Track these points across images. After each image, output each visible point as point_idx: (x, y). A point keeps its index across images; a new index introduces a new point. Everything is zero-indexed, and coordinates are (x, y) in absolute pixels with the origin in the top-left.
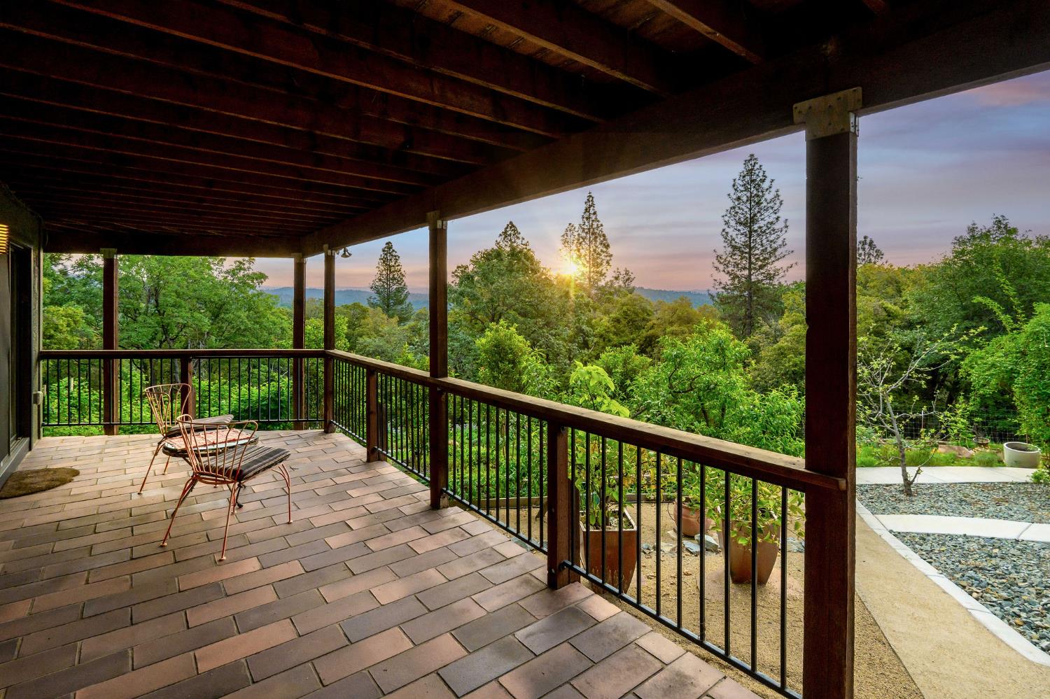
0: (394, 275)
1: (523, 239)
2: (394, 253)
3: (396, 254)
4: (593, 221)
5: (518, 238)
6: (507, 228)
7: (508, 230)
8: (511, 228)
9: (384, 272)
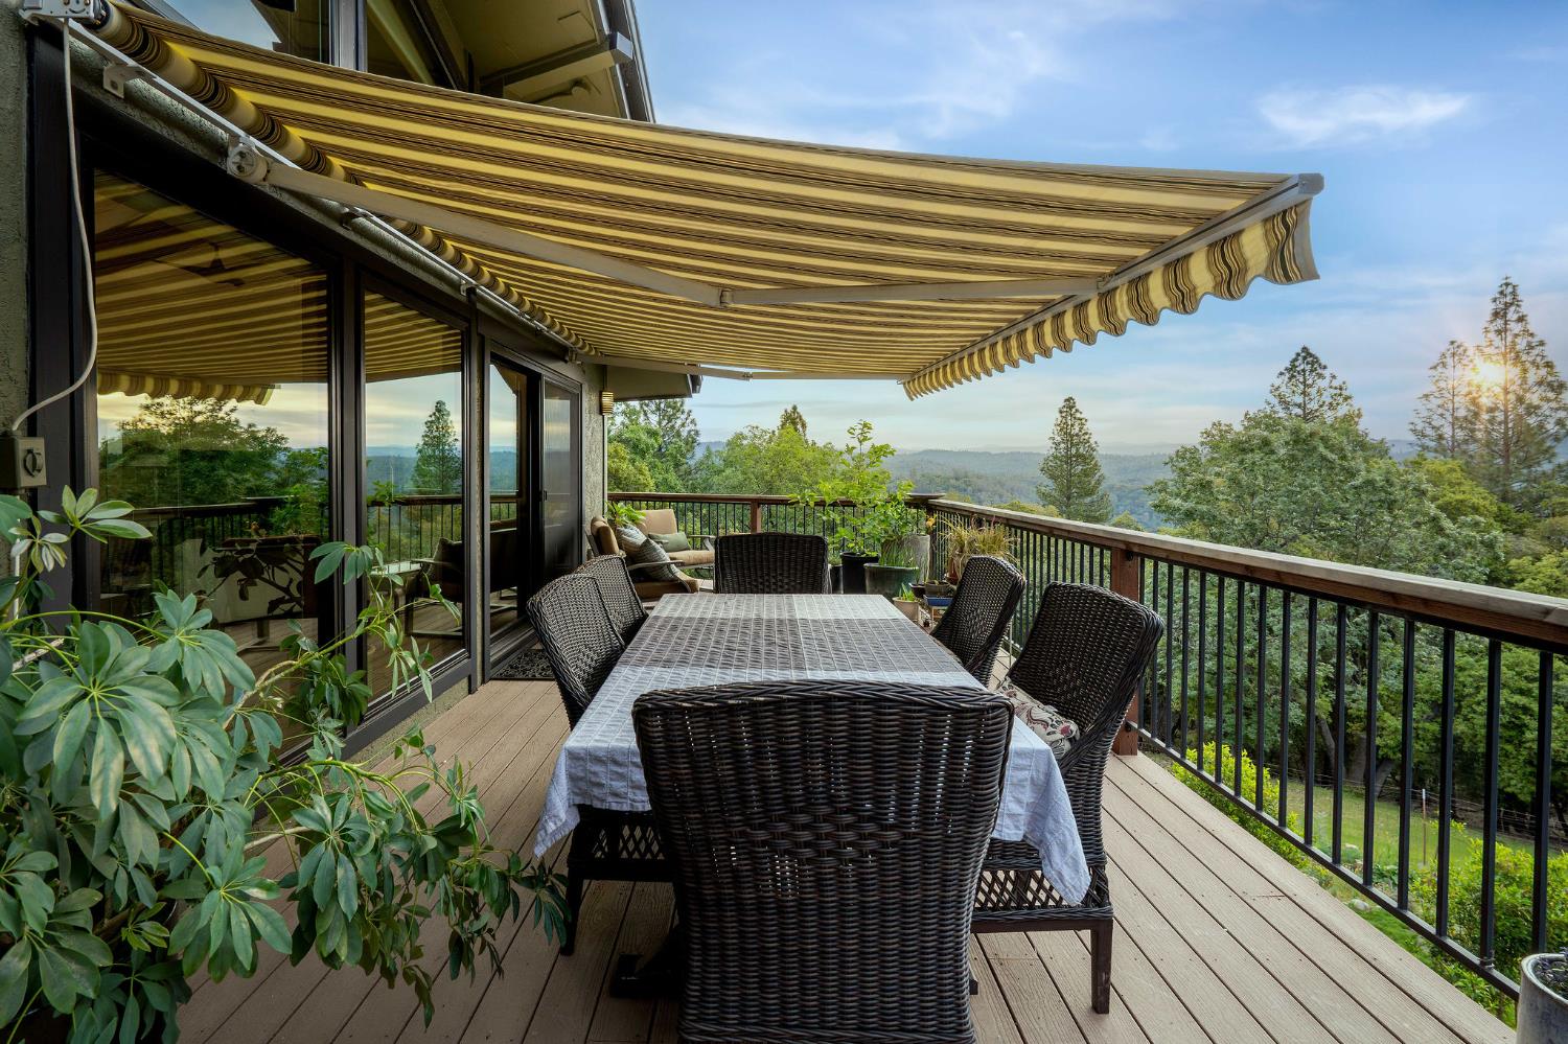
0: (1077, 450)
1: (1334, 377)
2: (1078, 415)
3: (1082, 416)
4: (1516, 336)
5: (1320, 376)
6: (1296, 360)
7: (1297, 363)
8: (1305, 358)
9: (1062, 446)
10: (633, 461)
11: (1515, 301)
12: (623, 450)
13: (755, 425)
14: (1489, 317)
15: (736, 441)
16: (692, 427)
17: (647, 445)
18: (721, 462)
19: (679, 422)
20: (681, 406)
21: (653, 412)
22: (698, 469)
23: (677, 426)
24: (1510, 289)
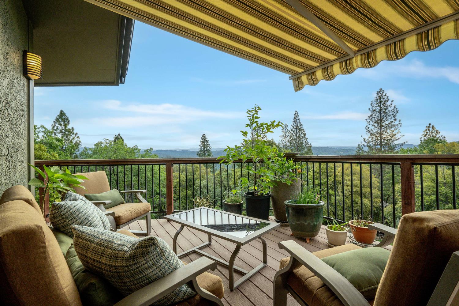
0: (206, 149)
3: (207, 139)
4: (298, 123)
9: (202, 148)
10: (49, 152)
11: (298, 116)
12: (44, 147)
13: (107, 139)
14: (293, 119)
15: (98, 145)
16: (77, 139)
17: (57, 145)
18: (92, 153)
19: (72, 137)
20: (73, 131)
21: (59, 133)
22: (81, 155)
23: (70, 139)
24: (297, 113)
